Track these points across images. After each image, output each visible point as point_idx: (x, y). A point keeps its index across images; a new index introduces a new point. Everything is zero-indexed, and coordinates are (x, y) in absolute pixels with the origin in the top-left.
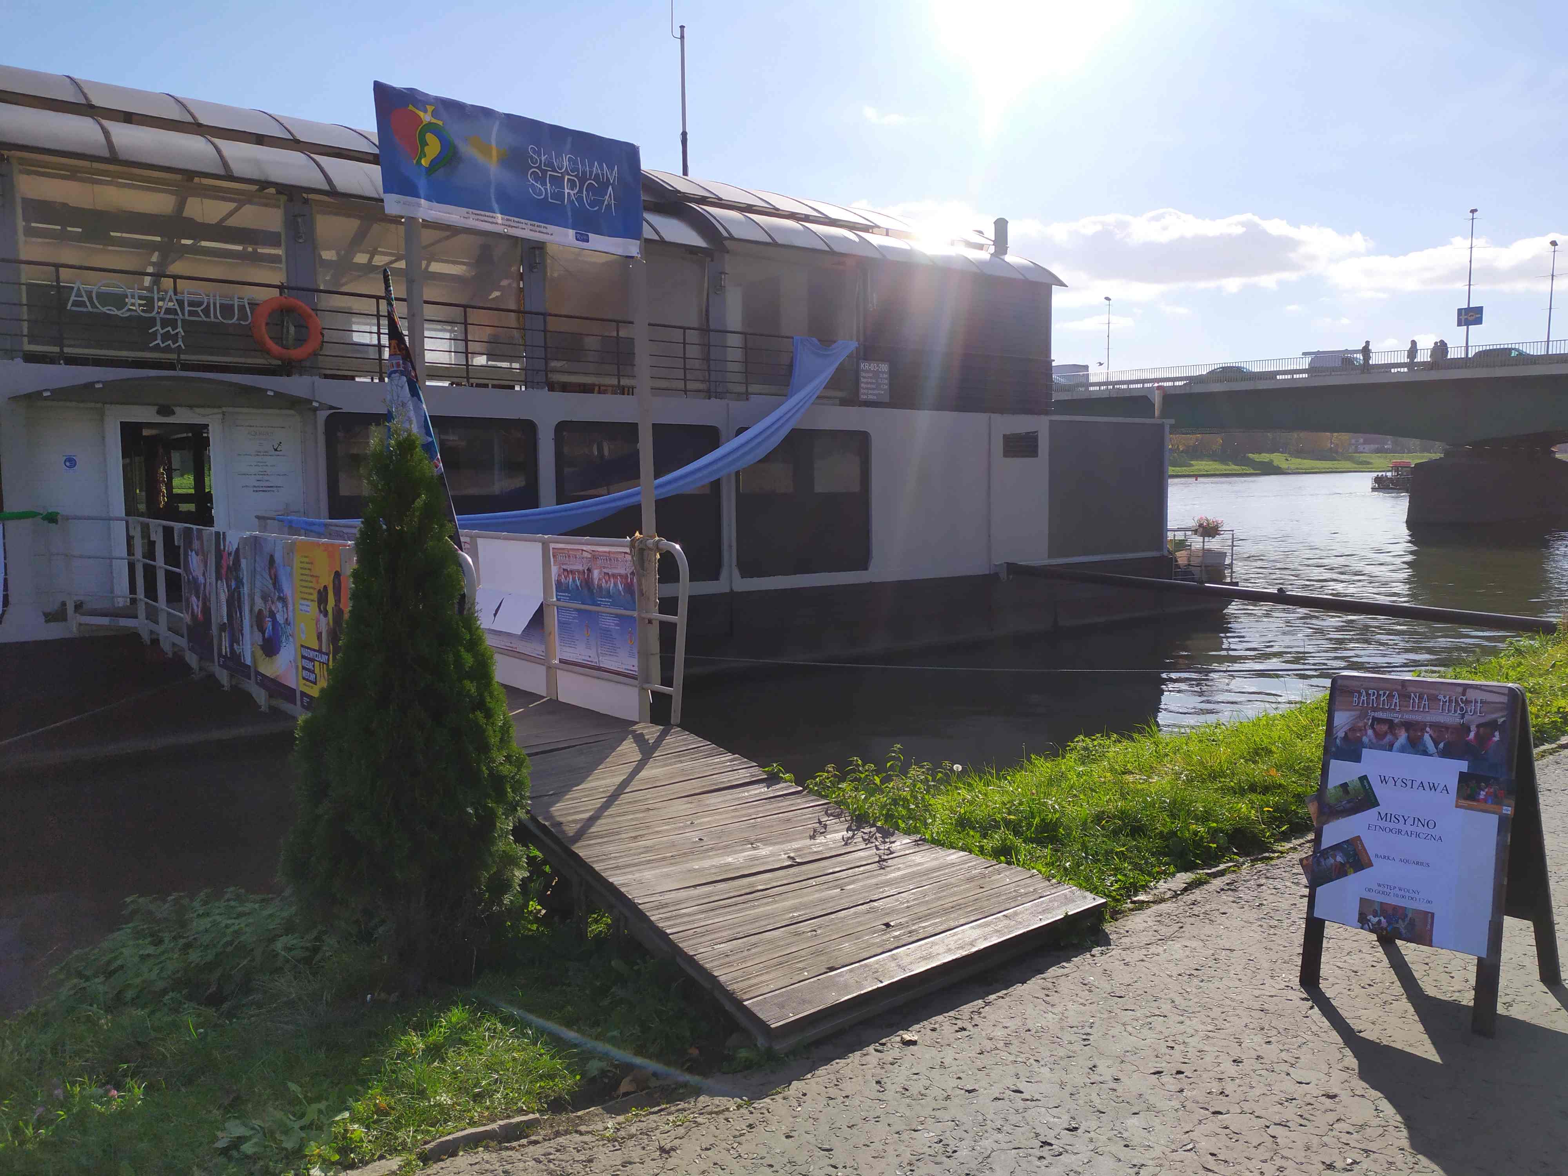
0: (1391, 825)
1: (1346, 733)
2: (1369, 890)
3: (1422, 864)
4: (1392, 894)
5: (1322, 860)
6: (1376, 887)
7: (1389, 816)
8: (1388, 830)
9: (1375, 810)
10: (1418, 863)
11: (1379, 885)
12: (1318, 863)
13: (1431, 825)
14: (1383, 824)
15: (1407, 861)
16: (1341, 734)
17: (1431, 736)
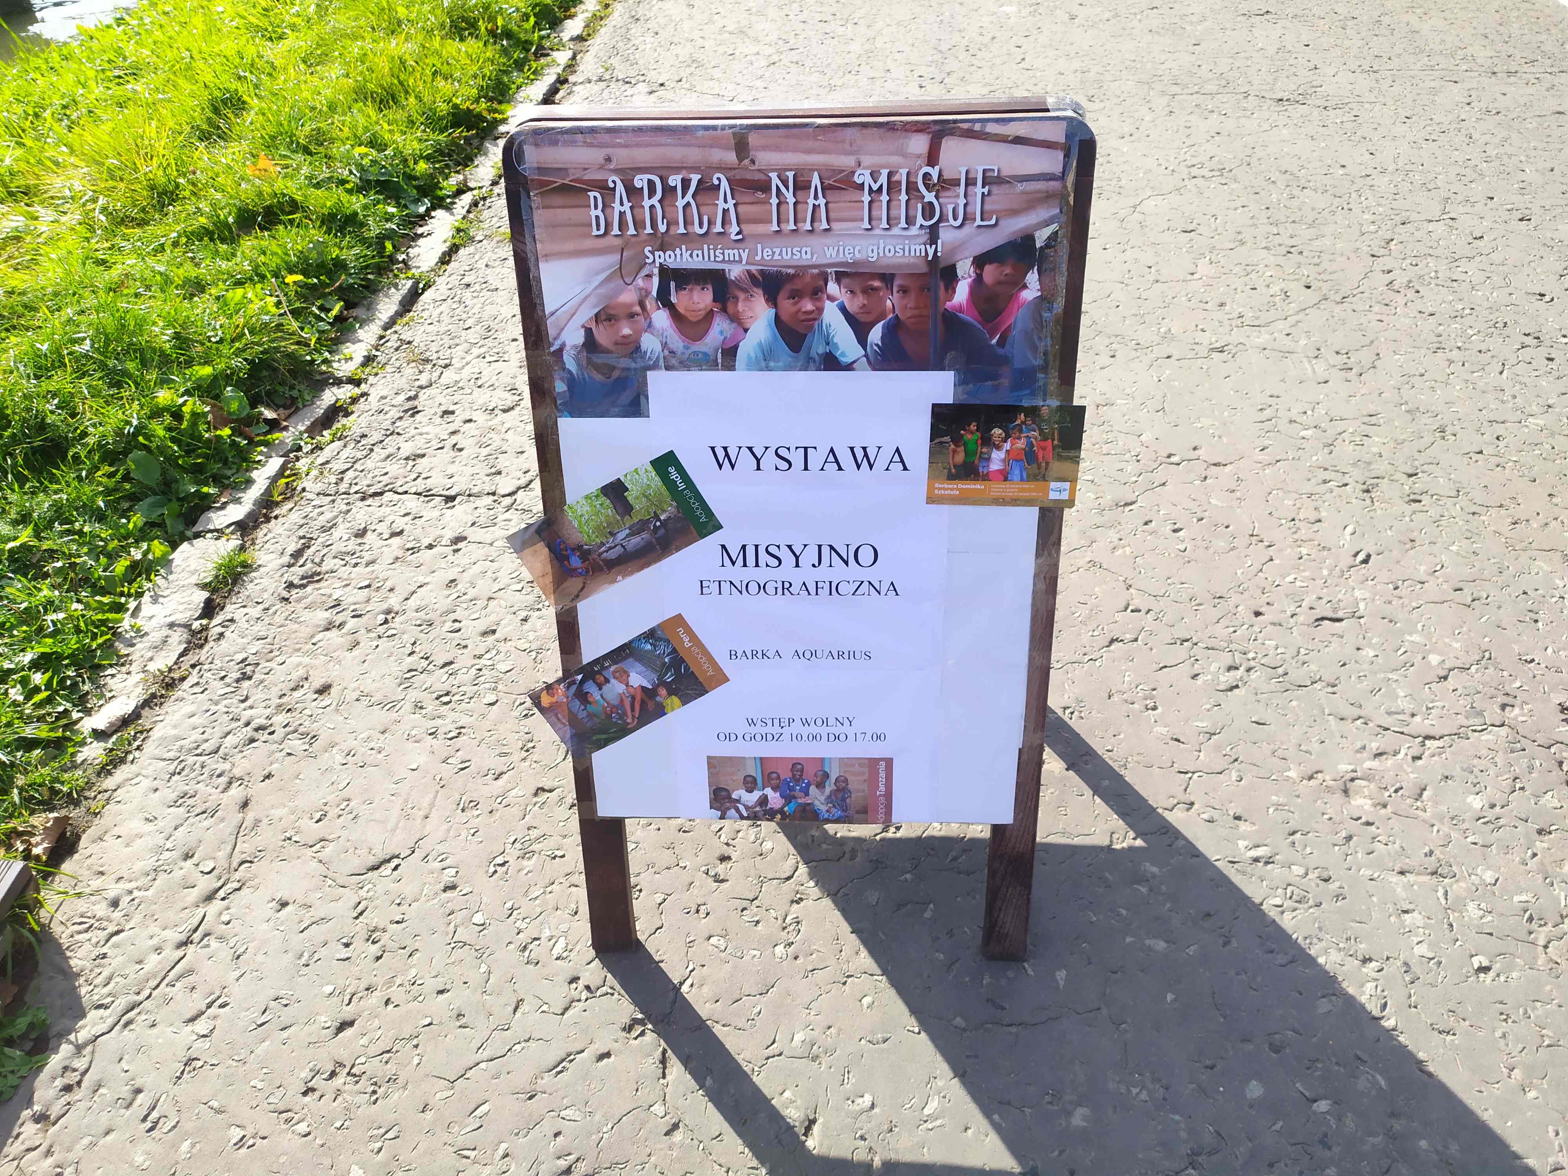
0: (762, 575)
1: (589, 332)
2: (728, 737)
3: (852, 655)
4: (786, 737)
5: (590, 687)
6: (742, 728)
7: (751, 552)
8: (753, 588)
9: (712, 541)
10: (840, 655)
11: (752, 723)
12: (583, 697)
13: (866, 556)
14: (737, 574)
15: (814, 654)
16: (574, 337)
17: (843, 309)
